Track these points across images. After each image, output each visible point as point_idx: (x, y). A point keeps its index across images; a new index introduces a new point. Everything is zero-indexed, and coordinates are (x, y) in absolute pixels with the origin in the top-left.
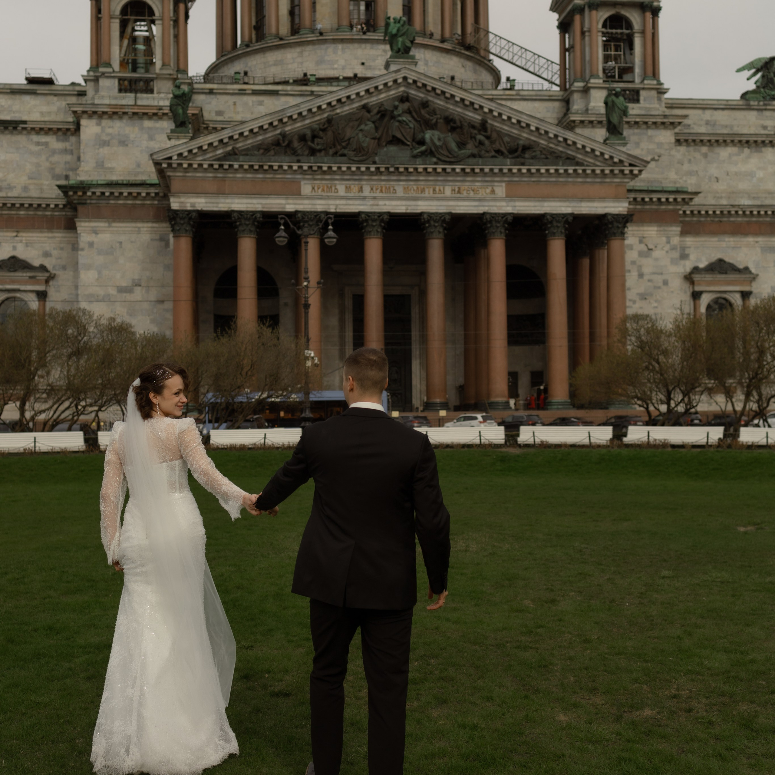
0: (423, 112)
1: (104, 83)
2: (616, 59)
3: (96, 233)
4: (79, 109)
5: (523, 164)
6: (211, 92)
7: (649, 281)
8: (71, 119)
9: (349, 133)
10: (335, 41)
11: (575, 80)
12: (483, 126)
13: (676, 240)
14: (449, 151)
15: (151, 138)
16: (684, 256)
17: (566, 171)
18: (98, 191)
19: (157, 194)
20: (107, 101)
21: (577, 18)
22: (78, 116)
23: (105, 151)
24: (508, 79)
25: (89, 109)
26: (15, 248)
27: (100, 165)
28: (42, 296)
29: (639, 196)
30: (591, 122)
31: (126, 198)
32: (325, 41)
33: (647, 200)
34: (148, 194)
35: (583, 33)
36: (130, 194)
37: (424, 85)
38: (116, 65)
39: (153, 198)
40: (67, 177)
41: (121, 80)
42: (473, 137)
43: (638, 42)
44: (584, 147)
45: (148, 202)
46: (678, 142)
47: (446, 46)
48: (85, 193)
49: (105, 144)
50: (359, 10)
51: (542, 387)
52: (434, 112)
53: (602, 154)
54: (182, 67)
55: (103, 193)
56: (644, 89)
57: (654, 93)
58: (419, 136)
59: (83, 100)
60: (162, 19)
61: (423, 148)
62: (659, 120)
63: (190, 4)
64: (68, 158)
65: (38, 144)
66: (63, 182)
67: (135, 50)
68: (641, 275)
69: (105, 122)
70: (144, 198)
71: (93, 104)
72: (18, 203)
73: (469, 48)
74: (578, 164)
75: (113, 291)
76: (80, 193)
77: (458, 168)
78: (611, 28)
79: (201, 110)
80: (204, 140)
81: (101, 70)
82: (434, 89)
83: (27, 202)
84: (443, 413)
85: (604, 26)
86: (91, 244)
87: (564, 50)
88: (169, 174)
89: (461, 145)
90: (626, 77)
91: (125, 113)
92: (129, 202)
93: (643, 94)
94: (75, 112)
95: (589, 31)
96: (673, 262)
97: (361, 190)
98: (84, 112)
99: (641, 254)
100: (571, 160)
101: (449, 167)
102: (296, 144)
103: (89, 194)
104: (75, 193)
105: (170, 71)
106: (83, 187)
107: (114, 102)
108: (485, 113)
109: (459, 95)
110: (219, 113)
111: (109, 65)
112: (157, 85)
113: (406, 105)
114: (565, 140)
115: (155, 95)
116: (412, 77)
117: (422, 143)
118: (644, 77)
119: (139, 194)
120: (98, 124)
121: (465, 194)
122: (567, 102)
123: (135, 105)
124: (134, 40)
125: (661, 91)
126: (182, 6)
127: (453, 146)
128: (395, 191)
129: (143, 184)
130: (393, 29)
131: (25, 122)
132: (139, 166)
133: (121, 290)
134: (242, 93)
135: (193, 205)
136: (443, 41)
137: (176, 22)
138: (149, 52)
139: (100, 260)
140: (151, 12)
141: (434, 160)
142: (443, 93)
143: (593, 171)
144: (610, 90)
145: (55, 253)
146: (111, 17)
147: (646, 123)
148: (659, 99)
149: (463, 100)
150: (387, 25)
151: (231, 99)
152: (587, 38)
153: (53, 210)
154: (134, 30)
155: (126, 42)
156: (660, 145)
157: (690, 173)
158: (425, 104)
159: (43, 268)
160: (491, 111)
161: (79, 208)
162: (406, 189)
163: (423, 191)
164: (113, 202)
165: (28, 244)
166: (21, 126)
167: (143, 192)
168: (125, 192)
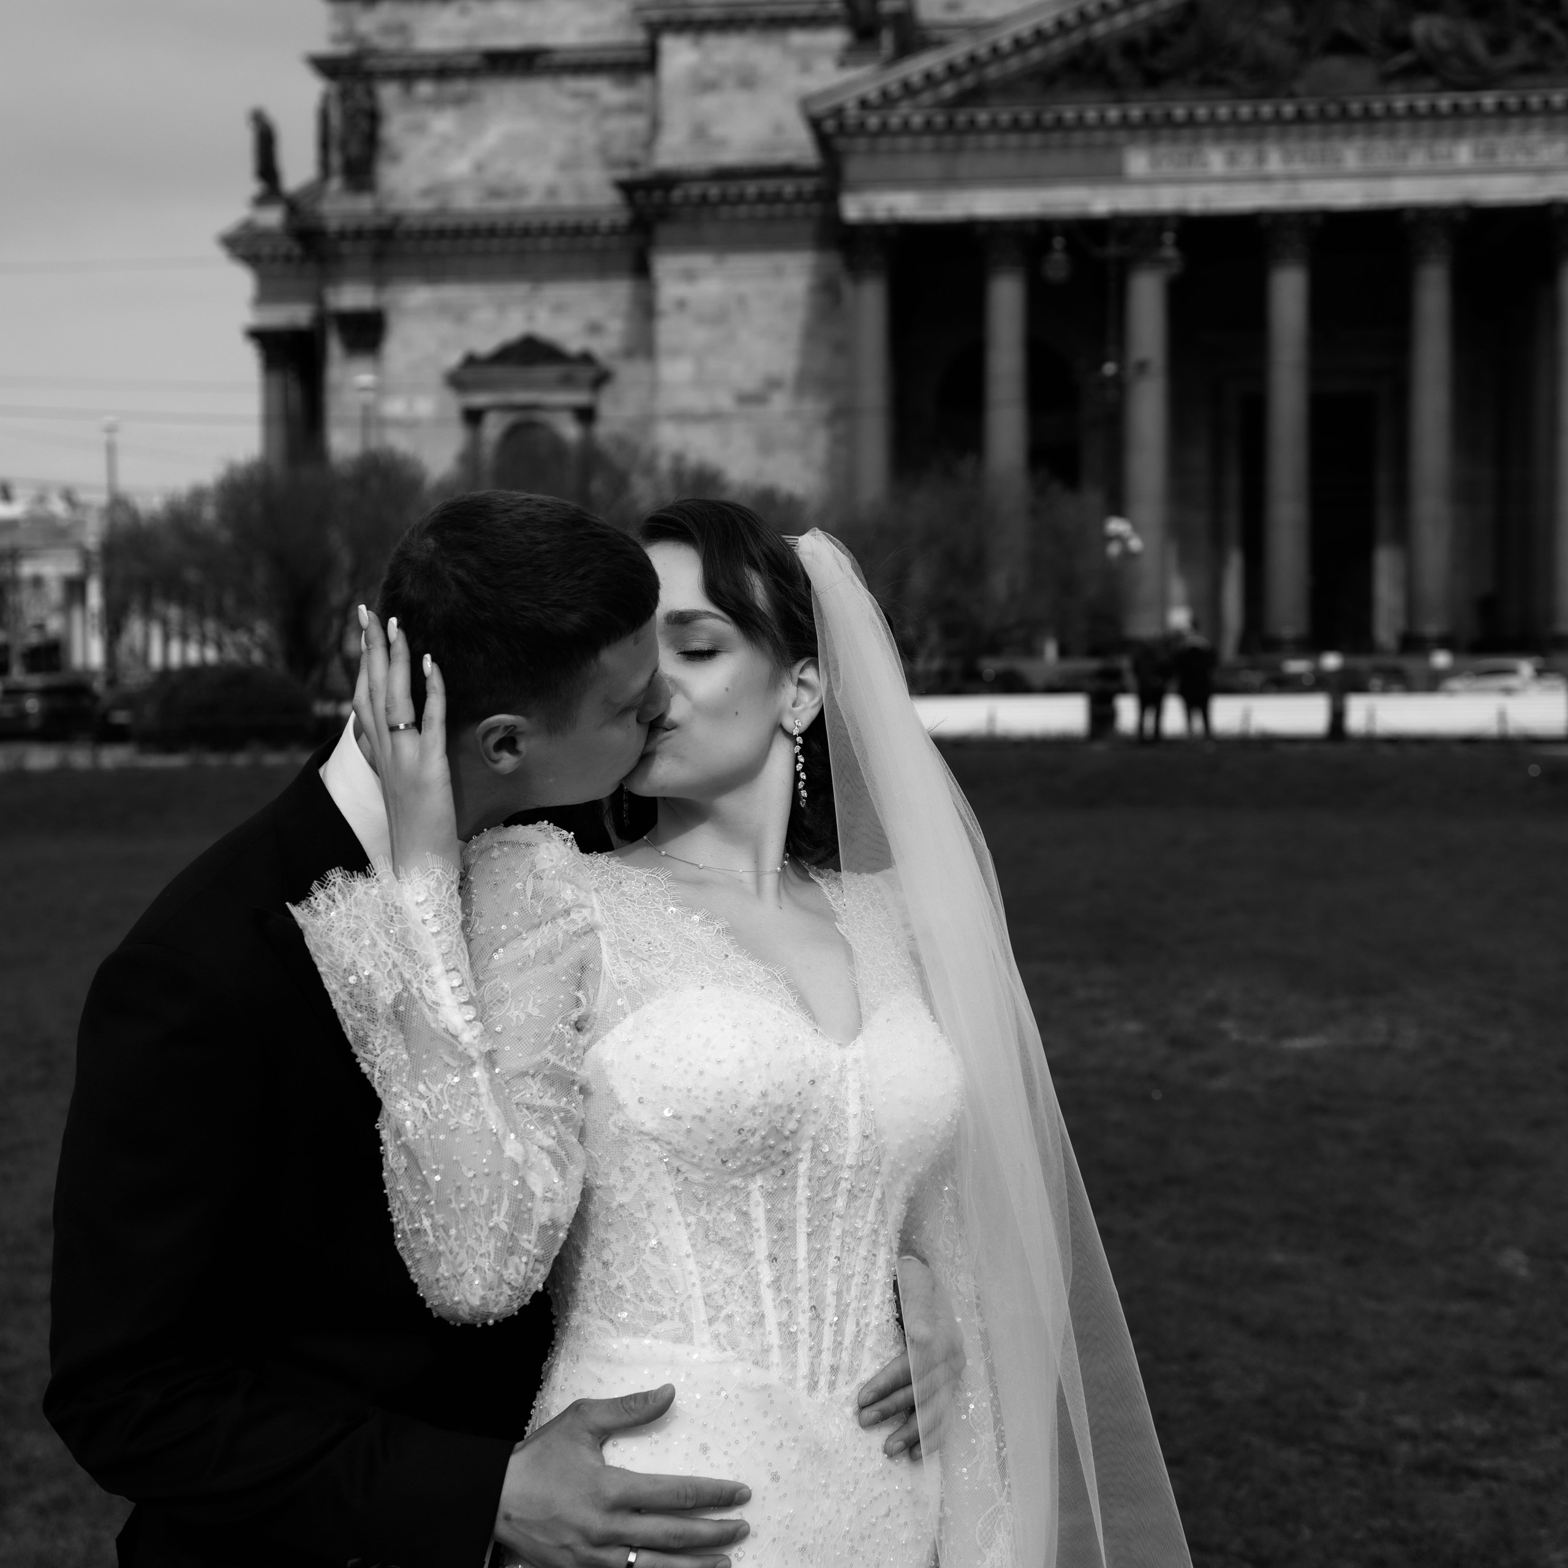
3: (690, 276)
4: (657, 15)
8: (639, 37)
9: (1236, 31)
14: (1470, 60)
15: (806, 68)
18: (695, 190)
19: (817, 192)
22: (656, 30)
23: (710, 103)
25: (678, 14)
26: (530, 318)
27: (700, 132)
28: (586, 415)
31: (753, 203)
34: (799, 192)
36: (761, 194)
39: (810, 202)
40: (633, 164)
42: (1526, 26)
45: (799, 209)
48: (667, 195)
49: (709, 86)
55: (705, 196)
58: (1398, 30)
61: (1405, 58)
64: (639, 123)
65: (576, 95)
66: (625, 174)
69: (712, 41)
70: (791, 202)
72: (536, 222)
75: (725, 401)
77: (1488, 100)
80: (915, 67)
83: (553, 221)
84: (1441, 659)
86: (681, 305)
88: (841, 143)
89: (1499, 45)
91: (750, 20)
92: (761, 210)
94: (648, 24)
97: (1261, 159)
98: (667, 22)
101: (1466, 100)
102: (1117, 64)
103: (677, 195)
104: (649, 195)
106: (666, 181)
110: (952, 6)
117: (1404, 43)
119: (779, 193)
120: (697, 44)
121: (1503, 159)
127: (1478, 47)
128: (1338, 161)
129: (787, 171)
131: (547, 52)
132: (778, 129)
133: (746, 399)
135: (890, 209)
139: (699, 336)
141: (1431, 83)
145: (609, 325)
153: (606, 236)
159: (586, 358)
161: (659, 228)
162: (1365, 155)
163: (1404, 156)
164: (725, 211)
165: (559, 309)
166: (540, 61)
167: (789, 188)
168: (751, 188)
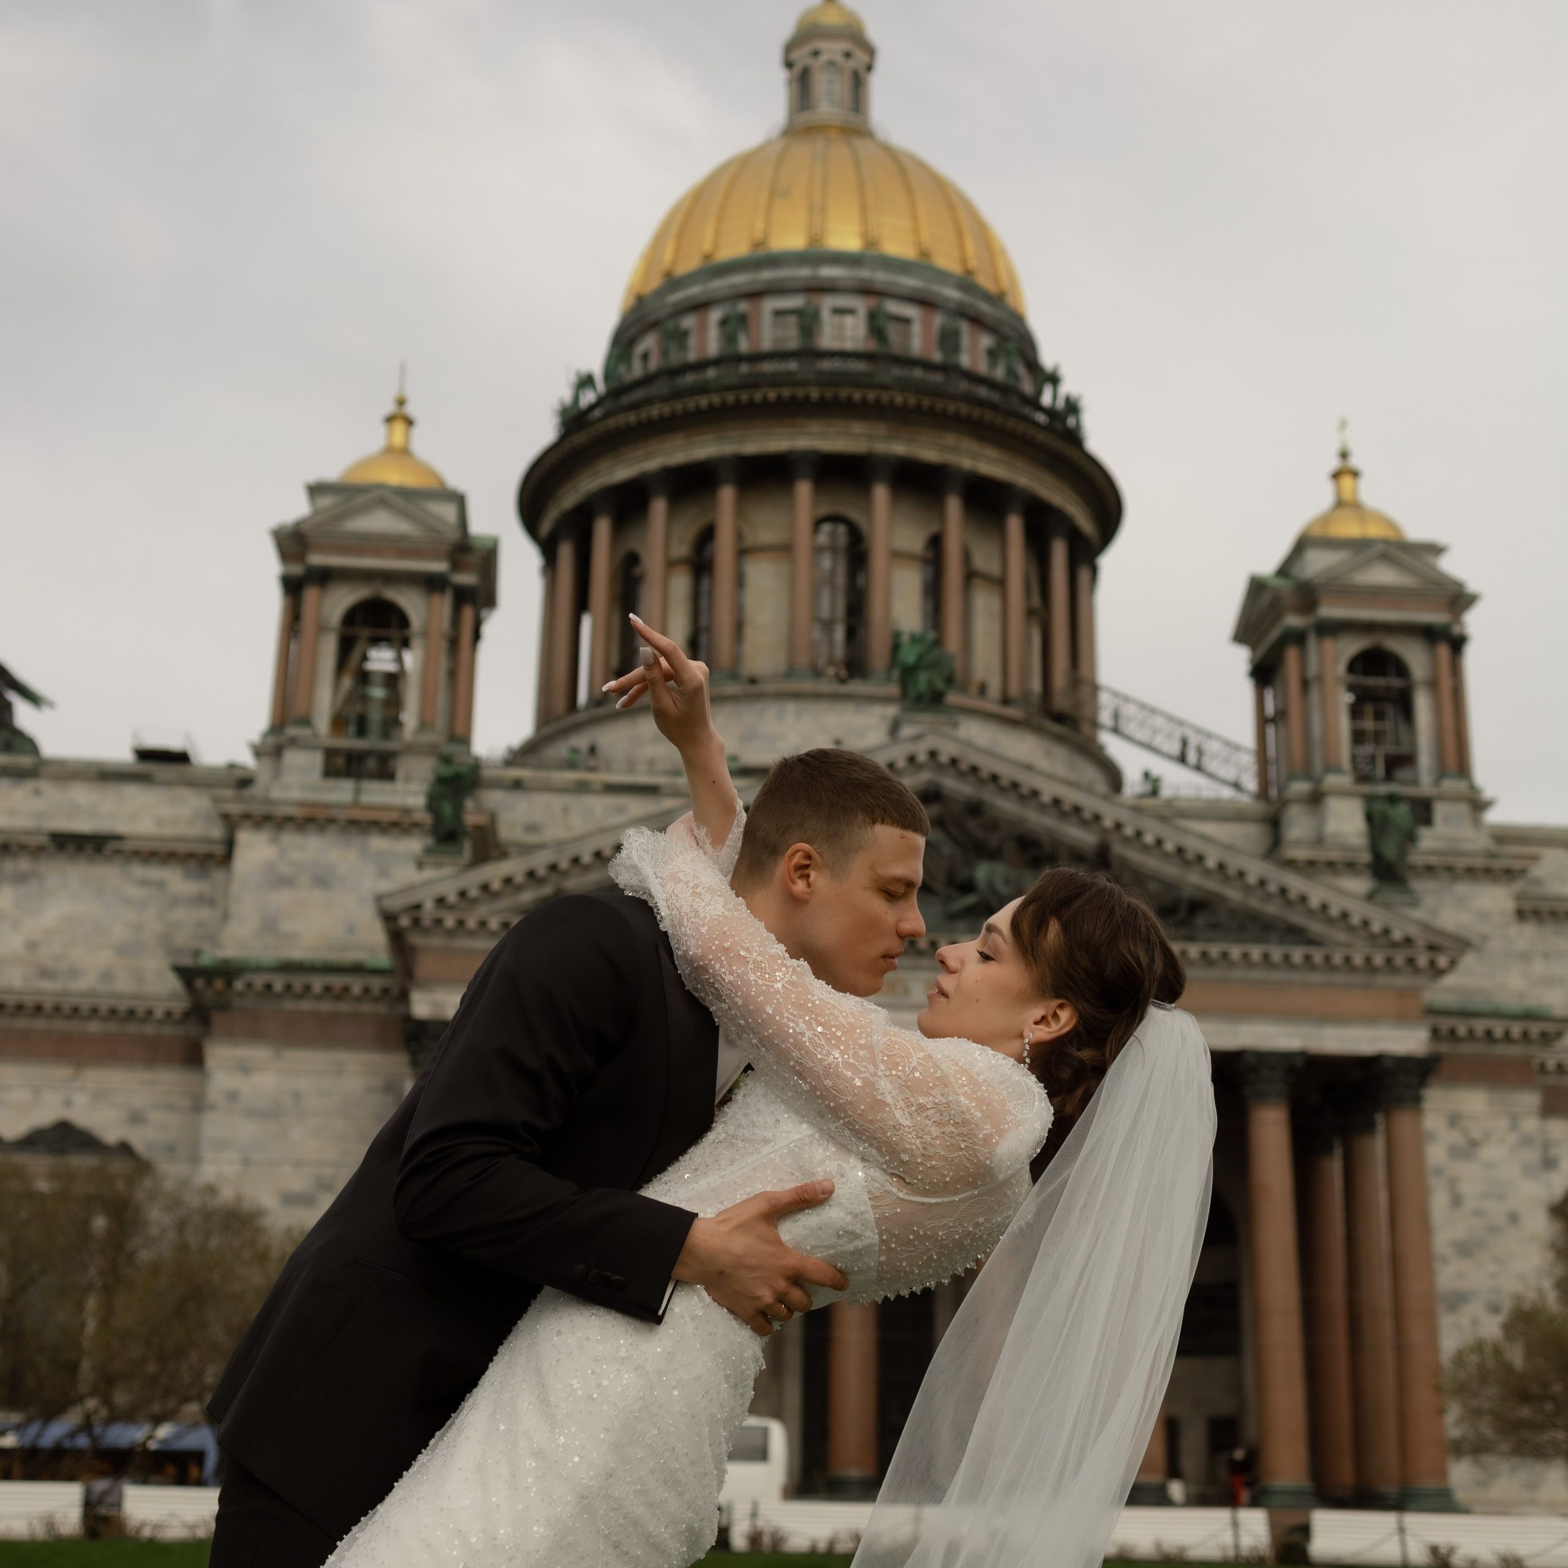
0: (973, 825)
1: (294, 758)
2: (1378, 737)
3: (245, 1068)
4: (235, 809)
5: (1191, 938)
6: (517, 785)
7: (1478, 1213)
8: (217, 832)
10: (781, 696)
11: (1292, 777)
12: (1102, 858)
13: (1531, 1124)
15: (383, 872)
16: (1549, 1163)
17: (1287, 958)
18: (259, 981)
19: (386, 991)
20: (296, 794)
21: (1292, 655)
22: (231, 823)
23: (282, 898)
24: (1147, 775)
25: (257, 809)
26: (67, 1103)
27: (269, 925)
29: (1445, 1024)
30: (1331, 865)
31: (319, 997)
32: (760, 697)
33: (1462, 1030)
34: (367, 990)
35: (1305, 685)
36: (328, 989)
37: (974, 770)
38: (322, 722)
39: (377, 1000)
40: (197, 953)
41: (330, 754)
43: (1422, 705)
44: (1324, 907)
45: (366, 1008)
46: (1521, 915)
47: (1013, 712)
48: (229, 984)
49: (283, 882)
50: (831, 641)
51: (1239, 1454)
52: (994, 825)
53: (1366, 924)
54: (460, 730)
55: (269, 987)
56: (1442, 798)
57: (1463, 809)
58: (962, 874)
59: (248, 792)
60: (425, 634)
61: (970, 900)
62: (1479, 862)
63: (484, 613)
64: (205, 914)
65: (143, 882)
66: (187, 961)
67: (365, 699)
68: (1456, 1201)
69: (290, 838)
70: (357, 999)
71: (268, 801)
72: (85, 1005)
73: (1060, 718)
74: (1311, 941)
76: (219, 984)
78: (1366, 673)
79: (493, 817)
80: (496, 872)
81: (292, 731)
82: (995, 778)
83: (104, 1005)
85: (1352, 667)
86: (233, 1096)
87: (1263, 721)
88: (416, 939)
90: (1402, 774)
91: (332, 821)
92: (326, 1006)
93: (1440, 810)
94: (226, 817)
95: (1320, 678)
96: (1528, 1171)
98: (246, 817)
99: (1455, 1153)
100: (1295, 934)
103: (239, 985)
104: (209, 983)
105: (436, 737)
106: (228, 971)
107: (310, 796)
108: (1105, 831)
109: (1049, 791)
110: (532, 828)
111: (306, 721)
112: (403, 766)
113: (935, 809)
114: (1283, 891)
115: (399, 785)
116: (947, 750)
117: (967, 887)
118: (1441, 772)
119: (346, 990)
120: (274, 841)
122: (1274, 823)
123: (356, 804)
124: (364, 678)
125: (1478, 805)
126: (468, 613)
128: (906, 992)
129: (357, 969)
130: (909, 655)
131: (119, 838)
132: (351, 929)
134: (582, 788)
136: (1006, 701)
137: (454, 643)
138: (394, 702)
139: (247, 1130)
140: (404, 622)
142: (1015, 786)
143: (1348, 960)
144: (1369, 800)
145: (156, 1117)
146: (321, 629)
147: (1450, 869)
148: (1477, 822)
149: (1057, 802)
150: (896, 647)
151: (556, 802)
152: (1314, 696)
153: (160, 1022)
154: (365, 658)
155: (347, 682)
156: (1483, 916)
157: (1548, 981)
158: (975, 808)
159: (124, 1149)
160: (1118, 826)
161: (218, 1018)
164: (289, 1005)
165: (99, 1096)
166: (111, 846)
167: (357, 986)
168: (318, 983)
